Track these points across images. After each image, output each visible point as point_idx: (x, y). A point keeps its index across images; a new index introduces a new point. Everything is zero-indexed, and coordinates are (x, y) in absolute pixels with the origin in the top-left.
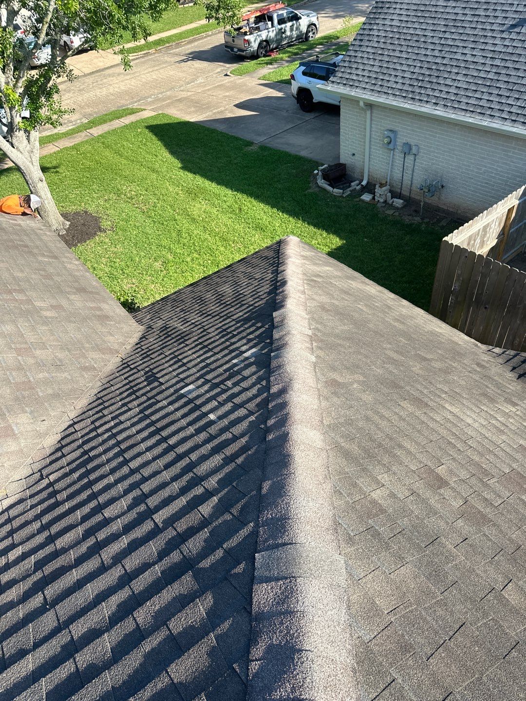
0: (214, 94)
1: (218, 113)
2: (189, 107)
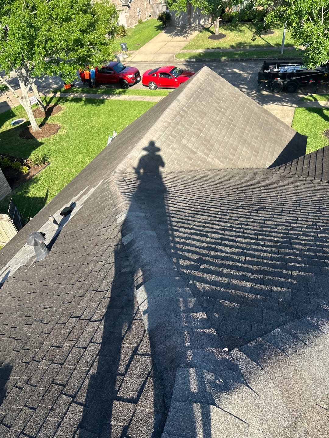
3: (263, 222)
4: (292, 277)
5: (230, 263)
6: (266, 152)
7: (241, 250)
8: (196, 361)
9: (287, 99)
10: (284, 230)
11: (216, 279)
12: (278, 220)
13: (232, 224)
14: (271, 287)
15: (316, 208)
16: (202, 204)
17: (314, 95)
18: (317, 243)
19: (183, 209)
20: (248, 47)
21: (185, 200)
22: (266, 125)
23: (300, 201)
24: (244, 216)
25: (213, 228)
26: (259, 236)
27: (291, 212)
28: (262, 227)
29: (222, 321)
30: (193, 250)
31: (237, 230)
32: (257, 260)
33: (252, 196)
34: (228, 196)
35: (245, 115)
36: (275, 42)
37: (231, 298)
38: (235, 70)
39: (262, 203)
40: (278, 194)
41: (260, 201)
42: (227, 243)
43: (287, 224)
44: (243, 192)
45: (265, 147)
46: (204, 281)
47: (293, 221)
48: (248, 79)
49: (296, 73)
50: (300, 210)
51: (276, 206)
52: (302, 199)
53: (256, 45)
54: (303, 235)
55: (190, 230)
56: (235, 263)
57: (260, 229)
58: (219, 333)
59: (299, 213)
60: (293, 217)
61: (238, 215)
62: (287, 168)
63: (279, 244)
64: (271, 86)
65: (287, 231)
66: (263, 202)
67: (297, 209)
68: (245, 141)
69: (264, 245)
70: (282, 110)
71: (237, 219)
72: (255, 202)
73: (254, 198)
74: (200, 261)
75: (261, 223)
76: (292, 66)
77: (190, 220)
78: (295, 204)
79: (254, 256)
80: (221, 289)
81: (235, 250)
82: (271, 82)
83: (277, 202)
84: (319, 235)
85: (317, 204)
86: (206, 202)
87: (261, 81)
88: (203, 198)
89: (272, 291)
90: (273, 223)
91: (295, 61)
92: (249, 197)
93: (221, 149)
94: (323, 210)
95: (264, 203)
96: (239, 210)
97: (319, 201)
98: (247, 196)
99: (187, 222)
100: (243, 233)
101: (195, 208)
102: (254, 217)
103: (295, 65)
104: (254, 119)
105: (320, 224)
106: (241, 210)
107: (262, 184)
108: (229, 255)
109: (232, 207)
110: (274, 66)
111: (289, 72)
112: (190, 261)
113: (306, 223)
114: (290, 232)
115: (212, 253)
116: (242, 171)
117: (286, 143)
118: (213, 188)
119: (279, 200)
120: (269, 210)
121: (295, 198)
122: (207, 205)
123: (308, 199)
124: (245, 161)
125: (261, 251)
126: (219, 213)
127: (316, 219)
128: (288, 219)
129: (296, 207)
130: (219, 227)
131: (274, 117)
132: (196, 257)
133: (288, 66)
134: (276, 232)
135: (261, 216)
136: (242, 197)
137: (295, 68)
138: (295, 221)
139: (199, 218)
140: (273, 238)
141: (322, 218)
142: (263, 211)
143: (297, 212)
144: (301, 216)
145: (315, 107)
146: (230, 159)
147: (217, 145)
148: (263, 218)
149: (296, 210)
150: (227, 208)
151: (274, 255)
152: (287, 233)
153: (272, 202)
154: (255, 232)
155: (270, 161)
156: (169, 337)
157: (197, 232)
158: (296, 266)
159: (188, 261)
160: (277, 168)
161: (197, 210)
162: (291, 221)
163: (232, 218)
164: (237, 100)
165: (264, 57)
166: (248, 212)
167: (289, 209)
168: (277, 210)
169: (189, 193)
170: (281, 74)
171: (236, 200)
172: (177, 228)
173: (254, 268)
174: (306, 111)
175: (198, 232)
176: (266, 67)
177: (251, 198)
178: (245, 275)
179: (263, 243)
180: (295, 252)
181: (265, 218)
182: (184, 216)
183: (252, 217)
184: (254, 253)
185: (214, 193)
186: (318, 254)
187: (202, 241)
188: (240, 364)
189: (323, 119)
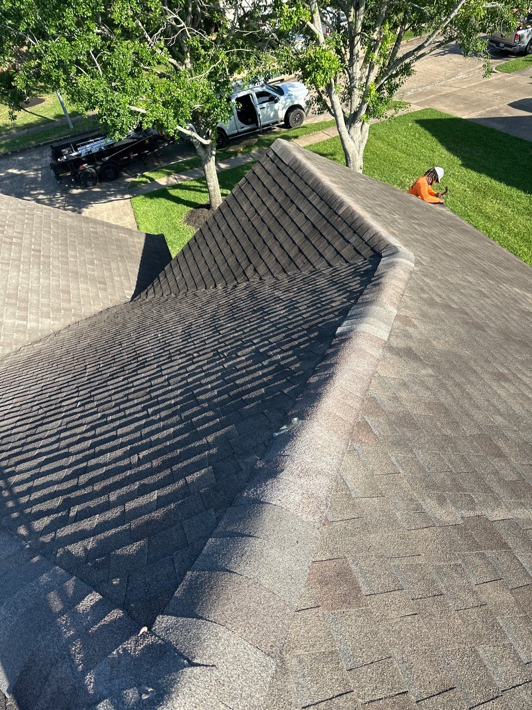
0: (482, 91)
1: (492, 111)
2: (457, 104)
3: (149, 384)
4: (208, 446)
5: (117, 478)
6: (117, 279)
7: (128, 447)
8: (101, 688)
9: (112, 191)
10: (180, 382)
11: (102, 519)
12: (169, 371)
13: (104, 411)
14: (186, 479)
15: (212, 330)
16: (45, 402)
17: (146, 173)
18: (226, 379)
19: (12, 428)
20: (14, 131)
21: (12, 410)
22: (96, 238)
23: (189, 329)
24: (120, 389)
25: (75, 435)
26: (149, 410)
27: (182, 351)
28: (149, 393)
29: (127, 586)
30: (49, 494)
31: (114, 417)
32: (156, 448)
33: (122, 351)
34: (85, 369)
35: (56, 236)
36: (53, 114)
37: (132, 537)
38: (10, 171)
39: (140, 357)
40: (157, 333)
41: (136, 354)
42: (103, 447)
43: (183, 371)
44: (107, 351)
45: (111, 271)
46: (82, 535)
47: (188, 363)
48: (40, 179)
49: (105, 151)
50: (193, 341)
51: (160, 351)
52: (190, 326)
53: (25, 125)
54: (206, 376)
55: (35, 460)
56: (124, 474)
57: (148, 397)
58: (127, 610)
59: (193, 347)
60: (187, 356)
61: (111, 392)
62: (157, 289)
63: (179, 406)
64: (80, 178)
65: (186, 381)
66: (140, 355)
67: (188, 343)
68: (77, 273)
69: (160, 420)
70: (113, 208)
71: (109, 399)
72: (130, 359)
73: (125, 354)
74: (67, 505)
75: (146, 388)
76: (95, 141)
77: (31, 442)
78: (184, 336)
79: (151, 445)
80: (113, 531)
81: (119, 452)
82: (76, 173)
83: (159, 345)
84: (226, 366)
85: (211, 324)
86: (50, 396)
87: (61, 175)
88: (44, 392)
89: (187, 485)
90: (162, 379)
91: (96, 133)
92: (119, 356)
93: (42, 300)
94: (221, 328)
95: (142, 354)
96: (109, 383)
97: (212, 317)
98: (114, 356)
99: (26, 448)
100: (125, 416)
101: (33, 417)
102: (135, 384)
103: (98, 140)
104: (74, 237)
105: (223, 349)
106: (112, 382)
107: (131, 327)
108: (113, 466)
109: (97, 383)
110: (68, 148)
111: (94, 151)
112: (49, 515)
113: (206, 357)
114: (189, 381)
115: (83, 479)
116: (94, 320)
117: (139, 254)
118: (56, 367)
119: (161, 341)
120: (152, 362)
121: (181, 328)
122: (55, 399)
123: (199, 321)
124: (92, 303)
125: (158, 430)
126: (79, 404)
127: (215, 345)
128: (182, 363)
129: (187, 340)
130: (84, 428)
131: (103, 223)
132: (58, 502)
133: (89, 143)
134: (172, 390)
135: (144, 377)
136: (107, 360)
137: (102, 144)
138: (191, 362)
139: (47, 431)
140: (168, 402)
141: (223, 339)
142: (145, 367)
143: (189, 346)
144: (196, 350)
145: (156, 189)
146: (65, 309)
147: (33, 298)
148: (148, 378)
149: (188, 345)
150: (89, 390)
151: (178, 427)
152: (185, 383)
153: (153, 347)
154: (142, 405)
155: (130, 289)
156: (46, 678)
157: (49, 456)
158: (210, 427)
159: (46, 518)
160: (143, 294)
161: (39, 417)
162: (186, 364)
163: (102, 401)
164: (31, 217)
165: (48, 140)
166: (123, 380)
167: (178, 348)
168: (162, 356)
169: (16, 396)
170: (85, 157)
171: (100, 370)
172: (9, 470)
173: (155, 463)
174: (147, 199)
175: (51, 455)
176: (57, 154)
177: (121, 355)
178: (144, 484)
179: (158, 417)
180: (203, 407)
181: (150, 377)
182: (18, 440)
183: (131, 385)
184: (148, 440)
185: (61, 375)
186: (231, 393)
187: (62, 468)
188: (172, 638)
189: (173, 203)
